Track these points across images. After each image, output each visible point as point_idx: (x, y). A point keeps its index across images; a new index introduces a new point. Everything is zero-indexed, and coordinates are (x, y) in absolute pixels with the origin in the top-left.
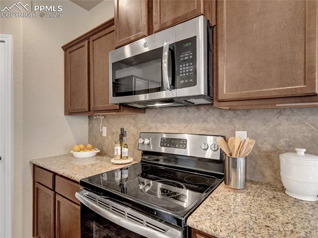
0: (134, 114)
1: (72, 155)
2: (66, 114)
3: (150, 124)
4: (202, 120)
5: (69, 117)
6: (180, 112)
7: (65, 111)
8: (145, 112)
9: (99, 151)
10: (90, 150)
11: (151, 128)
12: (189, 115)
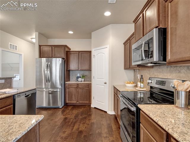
0: (149, 69)
1: (125, 85)
2: (124, 69)
3: (155, 73)
4: (178, 72)
5: (126, 70)
6: (167, 68)
7: (124, 68)
8: (153, 68)
9: (135, 85)
10: (132, 84)
11: (155, 76)
12: (172, 69)
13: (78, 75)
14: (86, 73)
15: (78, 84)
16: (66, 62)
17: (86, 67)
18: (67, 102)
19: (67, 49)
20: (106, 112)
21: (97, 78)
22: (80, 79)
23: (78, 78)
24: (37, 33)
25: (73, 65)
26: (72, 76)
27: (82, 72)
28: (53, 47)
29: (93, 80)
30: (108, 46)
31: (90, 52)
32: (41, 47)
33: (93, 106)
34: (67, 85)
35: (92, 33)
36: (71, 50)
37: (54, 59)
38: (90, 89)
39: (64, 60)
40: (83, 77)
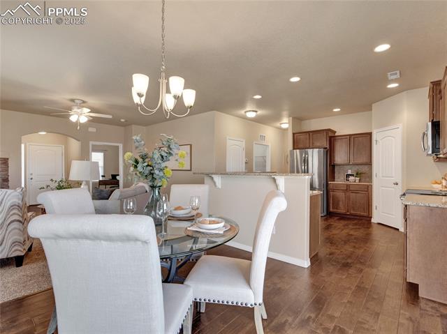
13: (350, 172)
14: (364, 169)
15: (347, 185)
16: (329, 153)
17: (364, 159)
18: (331, 210)
19: (330, 134)
20: (398, 229)
21: (383, 177)
22: (351, 178)
23: (348, 176)
24: (291, 118)
25: (340, 157)
26: (339, 173)
27: (356, 168)
28: (311, 134)
29: (374, 179)
30: (400, 126)
31: (370, 134)
32: (295, 135)
33: (374, 220)
34: (331, 187)
35: (373, 105)
36: (336, 134)
37: (310, 151)
38: (370, 194)
39: (325, 150)
40: (358, 174)
